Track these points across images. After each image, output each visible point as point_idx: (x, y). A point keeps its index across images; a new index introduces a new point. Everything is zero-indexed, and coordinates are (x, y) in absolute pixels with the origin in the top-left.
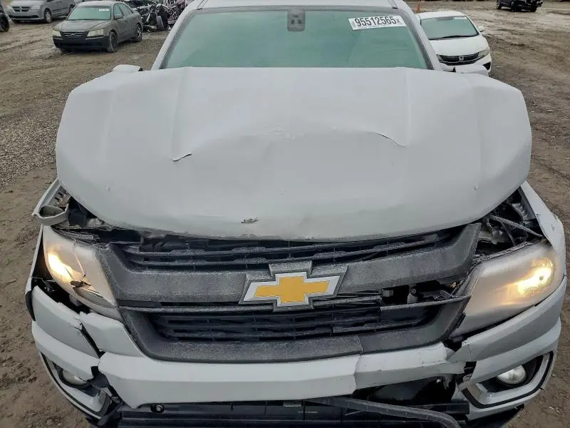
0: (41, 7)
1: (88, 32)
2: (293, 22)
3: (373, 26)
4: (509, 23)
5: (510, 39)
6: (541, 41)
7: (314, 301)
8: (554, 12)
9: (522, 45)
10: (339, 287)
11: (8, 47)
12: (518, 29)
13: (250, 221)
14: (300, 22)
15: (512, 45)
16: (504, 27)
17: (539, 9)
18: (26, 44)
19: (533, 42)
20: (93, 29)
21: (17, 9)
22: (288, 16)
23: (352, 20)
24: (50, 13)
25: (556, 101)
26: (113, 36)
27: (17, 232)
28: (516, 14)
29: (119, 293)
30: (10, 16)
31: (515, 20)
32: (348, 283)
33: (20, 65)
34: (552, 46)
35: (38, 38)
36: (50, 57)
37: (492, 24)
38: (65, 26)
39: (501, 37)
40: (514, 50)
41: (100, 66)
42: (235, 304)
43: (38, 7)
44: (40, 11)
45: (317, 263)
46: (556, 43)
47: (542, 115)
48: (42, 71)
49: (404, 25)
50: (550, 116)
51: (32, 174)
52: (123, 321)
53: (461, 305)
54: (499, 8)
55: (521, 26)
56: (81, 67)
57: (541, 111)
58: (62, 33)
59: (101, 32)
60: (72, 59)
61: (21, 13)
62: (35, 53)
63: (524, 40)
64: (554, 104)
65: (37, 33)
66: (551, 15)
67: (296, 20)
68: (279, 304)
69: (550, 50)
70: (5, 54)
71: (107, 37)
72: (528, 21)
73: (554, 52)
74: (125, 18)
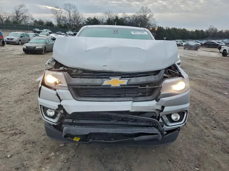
0: (18, 39)
1: (36, 47)
2: (115, 31)
3: (138, 34)
4: (188, 53)
5: (188, 57)
6: (199, 59)
7: (121, 86)
8: (204, 51)
9: (192, 59)
10: (128, 82)
11: (5, 51)
12: (191, 55)
13: (105, 66)
14: (117, 32)
15: (189, 59)
16: (186, 54)
17: (198, 49)
18: (11, 50)
19: (196, 59)
20: (38, 46)
21: (8, 39)
22: (113, 30)
23: (132, 32)
24: (21, 41)
25: (203, 75)
26: (45, 49)
27: (14, 100)
28: (191, 51)
29: (69, 83)
30: (6, 41)
31: (190, 52)
32: (130, 82)
33: (9, 56)
34: (203, 60)
35: (16, 49)
36: (21, 55)
37: (182, 53)
38: (28, 45)
39: (185, 57)
40: (189, 61)
41: (39, 58)
42: (101, 86)
43: (17, 39)
44: (17, 40)
45: (122, 78)
46: (204, 60)
47: (198, 78)
48: (18, 59)
49: (147, 34)
50: (200, 79)
51: (17, 86)
52: (69, 90)
53: (160, 88)
54: (185, 49)
55: (192, 54)
56: (32, 58)
57: (198, 77)
58: (26, 47)
59: (41, 47)
60: (29, 56)
61: (10, 41)
62: (15, 53)
63: (193, 58)
64: (202, 76)
65: (15, 47)
66: (203, 52)
67: (116, 31)
68: (112, 86)
69: (202, 61)
70: (3, 53)
71: (43, 49)
72: (195, 53)
73: (203, 62)
74: (50, 43)
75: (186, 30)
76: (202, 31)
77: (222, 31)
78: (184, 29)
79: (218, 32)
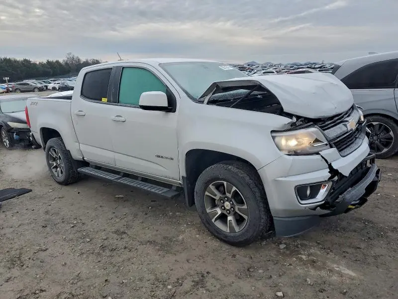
75: (30, 62)
76: (57, 62)
77: (87, 61)
78: (25, 60)
79: (82, 62)
